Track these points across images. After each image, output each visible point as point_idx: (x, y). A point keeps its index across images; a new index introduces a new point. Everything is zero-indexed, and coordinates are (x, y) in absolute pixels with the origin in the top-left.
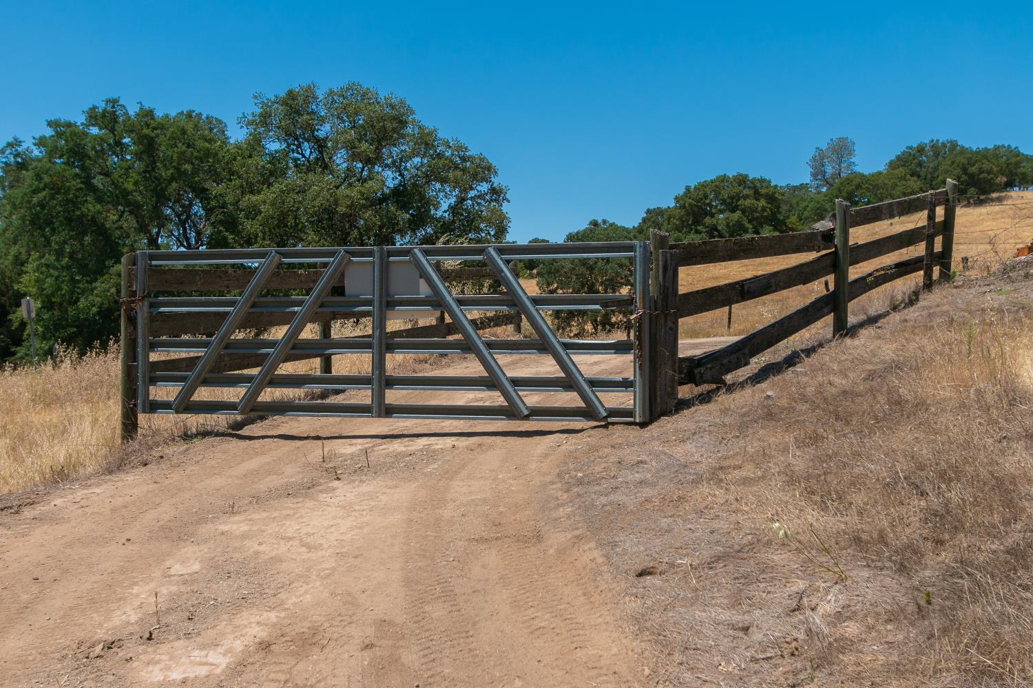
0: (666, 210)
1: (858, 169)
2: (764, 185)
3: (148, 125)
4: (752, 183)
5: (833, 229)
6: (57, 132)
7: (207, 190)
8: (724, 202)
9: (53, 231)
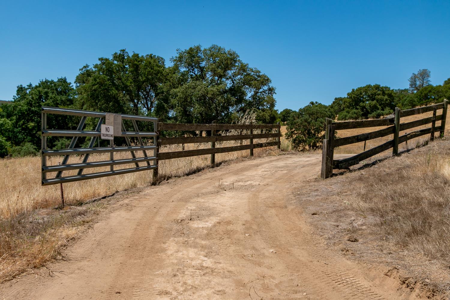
0: (344, 98)
1: (431, 83)
2: (387, 89)
3: (136, 60)
4: (382, 88)
5: (394, 118)
6: (102, 62)
7: (157, 86)
8: (369, 96)
9: (99, 101)
